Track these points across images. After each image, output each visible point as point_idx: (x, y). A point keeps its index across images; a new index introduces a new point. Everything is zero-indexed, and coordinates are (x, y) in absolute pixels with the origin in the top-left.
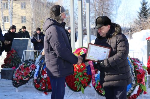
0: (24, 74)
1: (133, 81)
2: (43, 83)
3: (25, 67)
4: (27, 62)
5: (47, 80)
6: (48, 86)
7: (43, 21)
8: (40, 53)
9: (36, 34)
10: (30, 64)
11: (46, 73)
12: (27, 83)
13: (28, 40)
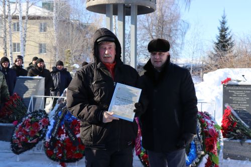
0: (30, 134)
2: (59, 149)
3: (32, 121)
4: (36, 114)
5: (65, 144)
6: (67, 153)
7: (69, 51)
8: (57, 101)
10: (41, 117)
11: (65, 132)
12: (35, 148)
13: (40, 80)
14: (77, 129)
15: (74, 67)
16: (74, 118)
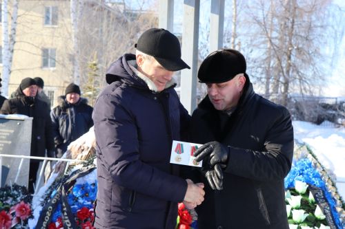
4: (5, 192)
8: (54, 167)
16: (83, 205)
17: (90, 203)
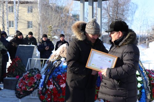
0: (28, 84)
1: (148, 95)
2: (49, 95)
3: (29, 76)
4: (32, 71)
6: (54, 98)
7: (51, 27)
8: (46, 62)
9: (43, 41)
10: (35, 73)
11: (52, 83)
12: (31, 94)
13: (34, 47)
14: (61, 81)
15: (54, 38)
16: (59, 74)
17: (61, 73)
